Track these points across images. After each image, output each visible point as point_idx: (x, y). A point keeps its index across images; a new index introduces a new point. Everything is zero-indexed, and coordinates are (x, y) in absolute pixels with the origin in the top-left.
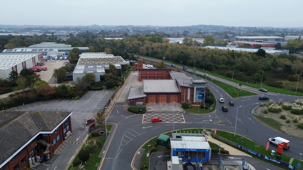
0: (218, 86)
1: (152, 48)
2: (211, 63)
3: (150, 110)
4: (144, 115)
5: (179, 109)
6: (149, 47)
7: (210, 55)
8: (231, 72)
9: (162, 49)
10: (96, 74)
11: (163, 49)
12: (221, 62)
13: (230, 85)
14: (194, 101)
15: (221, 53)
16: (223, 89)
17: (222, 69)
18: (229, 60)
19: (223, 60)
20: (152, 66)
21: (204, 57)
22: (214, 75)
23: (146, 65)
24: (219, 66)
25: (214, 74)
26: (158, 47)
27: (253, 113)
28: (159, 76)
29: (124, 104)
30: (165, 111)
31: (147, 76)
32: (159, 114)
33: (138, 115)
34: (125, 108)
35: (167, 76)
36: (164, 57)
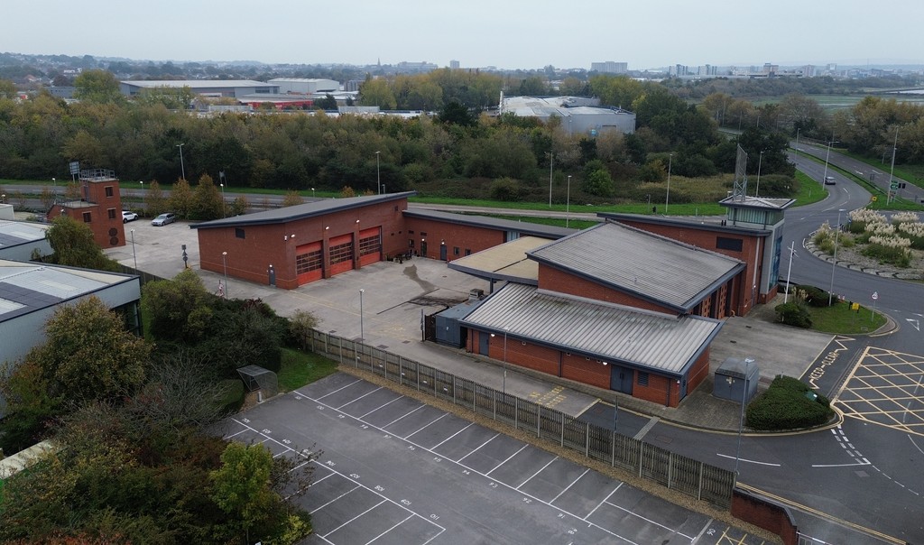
4: (846, 415)
14: (767, 289)
27: (888, 275)
28: (365, 240)
29: (638, 411)
30: (811, 360)
31: (320, 252)
32: (846, 383)
33: (839, 427)
34: (704, 424)
35: (396, 233)
36: (74, 164)
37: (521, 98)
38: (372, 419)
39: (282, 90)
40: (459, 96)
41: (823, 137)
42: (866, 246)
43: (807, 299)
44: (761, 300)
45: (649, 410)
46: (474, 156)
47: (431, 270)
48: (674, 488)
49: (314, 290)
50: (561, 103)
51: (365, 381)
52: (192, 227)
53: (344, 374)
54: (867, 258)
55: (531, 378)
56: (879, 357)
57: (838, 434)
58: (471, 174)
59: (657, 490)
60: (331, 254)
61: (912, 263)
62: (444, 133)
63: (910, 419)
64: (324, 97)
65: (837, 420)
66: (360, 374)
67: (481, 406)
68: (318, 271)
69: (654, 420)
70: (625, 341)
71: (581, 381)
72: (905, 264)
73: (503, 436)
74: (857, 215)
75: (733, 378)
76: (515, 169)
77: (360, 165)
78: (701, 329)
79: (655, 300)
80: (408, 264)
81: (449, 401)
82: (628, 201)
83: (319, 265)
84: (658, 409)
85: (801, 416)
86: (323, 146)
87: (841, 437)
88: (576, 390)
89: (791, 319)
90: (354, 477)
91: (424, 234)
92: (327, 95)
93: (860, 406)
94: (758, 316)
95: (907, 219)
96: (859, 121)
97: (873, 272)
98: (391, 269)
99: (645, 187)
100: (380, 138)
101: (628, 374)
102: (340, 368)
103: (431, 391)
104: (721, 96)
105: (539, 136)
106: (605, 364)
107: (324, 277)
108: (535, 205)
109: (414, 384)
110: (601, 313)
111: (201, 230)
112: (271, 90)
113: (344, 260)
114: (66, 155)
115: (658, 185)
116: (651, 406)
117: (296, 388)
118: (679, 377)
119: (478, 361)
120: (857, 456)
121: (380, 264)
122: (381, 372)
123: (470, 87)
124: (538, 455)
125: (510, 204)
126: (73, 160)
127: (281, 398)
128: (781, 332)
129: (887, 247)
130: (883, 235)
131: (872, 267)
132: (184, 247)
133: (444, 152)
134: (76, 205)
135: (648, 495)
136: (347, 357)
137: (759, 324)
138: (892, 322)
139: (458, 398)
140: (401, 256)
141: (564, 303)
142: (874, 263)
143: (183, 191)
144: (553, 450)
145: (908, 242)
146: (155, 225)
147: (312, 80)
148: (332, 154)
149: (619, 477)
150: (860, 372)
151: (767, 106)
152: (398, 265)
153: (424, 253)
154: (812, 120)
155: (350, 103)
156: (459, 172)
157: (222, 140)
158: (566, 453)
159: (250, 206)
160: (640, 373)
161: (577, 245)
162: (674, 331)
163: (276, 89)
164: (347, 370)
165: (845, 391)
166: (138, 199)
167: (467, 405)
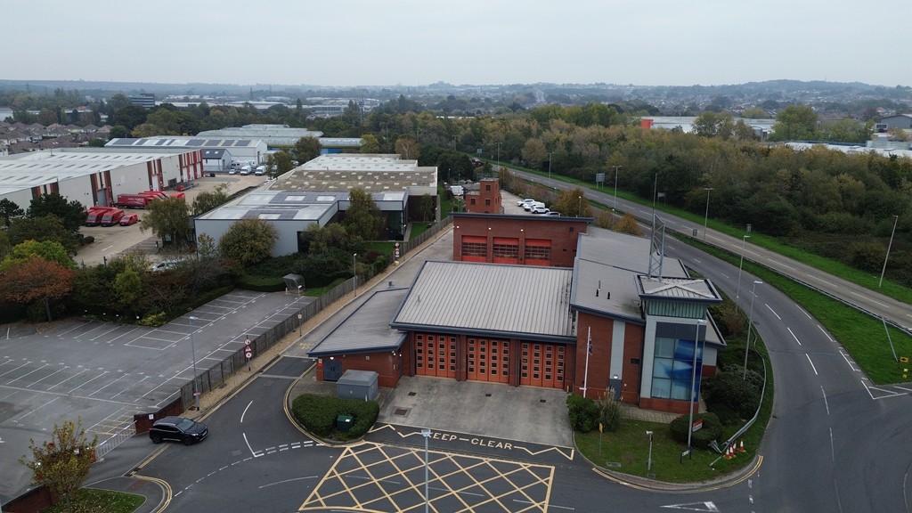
0: (804, 307)
1: (569, 145)
2: (785, 203)
3: (400, 421)
4: (348, 448)
5: (551, 432)
6: (558, 139)
7: (784, 172)
8: (875, 244)
9: (600, 145)
10: (280, 227)
11: (605, 148)
12: (832, 202)
13: (865, 308)
14: (645, 393)
15: (836, 167)
16: (828, 330)
17: (833, 232)
18: (873, 192)
19: (842, 192)
20: (543, 205)
21: (760, 177)
22: (791, 256)
23: (520, 202)
24: (823, 217)
25: (795, 251)
26: (592, 141)
28: (533, 247)
31: (485, 245)
33: (320, 445)
35: (569, 250)
36: (601, 174)
44: (638, 401)
57: (305, 444)
60: (495, 249)
65: (333, 444)
69: (298, 378)
87: (300, 445)
120: (267, 451)
137: (558, 406)
165: (405, 450)
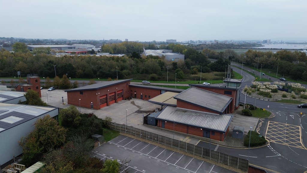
27: (267, 100)
28: (119, 94)
29: (213, 143)
30: (255, 125)
31: (106, 98)
32: (267, 132)
33: (269, 145)
34: (232, 146)
35: (127, 91)
36: (19, 72)
37: (149, 50)
38: (135, 149)
39: (76, 48)
40: (131, 50)
41: (238, 61)
42: (258, 92)
43: (250, 108)
44: (236, 108)
45: (216, 143)
46: (143, 68)
47: (139, 102)
48: (230, 166)
49: (105, 109)
50: (162, 52)
51: (129, 137)
52: (65, 91)
53: (122, 135)
54: (260, 95)
55: (179, 134)
56: (273, 124)
57: (270, 147)
58: (142, 73)
59: (225, 167)
60: (109, 98)
61: (272, 97)
62: (133, 61)
63: (287, 142)
64: (91, 50)
65: (268, 143)
66: (127, 135)
67: (168, 144)
68: (106, 104)
69: (218, 145)
70: (206, 122)
71: (194, 135)
72: (270, 97)
73: (176, 153)
74: (254, 83)
75: (238, 132)
76: (155, 72)
77: (109, 71)
78: (227, 118)
79: (213, 110)
80: (131, 100)
81: (157, 142)
82: (189, 80)
83: (106, 102)
84: (218, 142)
85: (259, 142)
86: (97, 65)
87: (271, 148)
88: (193, 137)
89: (246, 114)
90: (135, 168)
91: (135, 92)
92: (92, 49)
93: (273, 139)
94: (236, 113)
95: (268, 84)
96: (247, 57)
97: (262, 99)
98: (127, 102)
99: (193, 76)
100: (114, 63)
101: (208, 132)
102: (120, 134)
103: (151, 139)
104: (207, 50)
105: (160, 62)
106: (201, 129)
107: (107, 105)
108: (163, 82)
109: (145, 138)
110: (197, 114)
111: (68, 92)
112: (73, 48)
113: (113, 100)
114: (16, 69)
115: (196, 75)
116: (216, 141)
117: (109, 141)
118: (224, 132)
119: (162, 130)
120: (277, 153)
121: (123, 101)
122: (134, 134)
123: (134, 47)
124: (188, 158)
125: (156, 82)
126: (18, 71)
127: (105, 144)
128: (244, 118)
129: (265, 92)
130: (263, 89)
131: (262, 98)
132: (63, 98)
133: (133, 66)
134: (26, 85)
135: (223, 168)
136: (122, 130)
137: (237, 115)
138: (273, 114)
139: (160, 141)
140: (129, 98)
141: (185, 111)
142: (262, 97)
143: (57, 80)
144: (191, 156)
145: (270, 90)
146: (49, 91)
147: (85, 45)
148: (100, 68)
149: (213, 163)
150: (269, 128)
151: (221, 52)
152: (128, 101)
153: (135, 97)
154: (234, 56)
155: (99, 52)
156: (138, 72)
157: (66, 64)
158: (196, 157)
159: (78, 84)
160: (212, 132)
161: (186, 94)
162: (219, 119)
163: (74, 48)
164: (123, 134)
165: (267, 134)
166: (43, 83)
167: (163, 143)
